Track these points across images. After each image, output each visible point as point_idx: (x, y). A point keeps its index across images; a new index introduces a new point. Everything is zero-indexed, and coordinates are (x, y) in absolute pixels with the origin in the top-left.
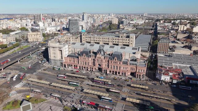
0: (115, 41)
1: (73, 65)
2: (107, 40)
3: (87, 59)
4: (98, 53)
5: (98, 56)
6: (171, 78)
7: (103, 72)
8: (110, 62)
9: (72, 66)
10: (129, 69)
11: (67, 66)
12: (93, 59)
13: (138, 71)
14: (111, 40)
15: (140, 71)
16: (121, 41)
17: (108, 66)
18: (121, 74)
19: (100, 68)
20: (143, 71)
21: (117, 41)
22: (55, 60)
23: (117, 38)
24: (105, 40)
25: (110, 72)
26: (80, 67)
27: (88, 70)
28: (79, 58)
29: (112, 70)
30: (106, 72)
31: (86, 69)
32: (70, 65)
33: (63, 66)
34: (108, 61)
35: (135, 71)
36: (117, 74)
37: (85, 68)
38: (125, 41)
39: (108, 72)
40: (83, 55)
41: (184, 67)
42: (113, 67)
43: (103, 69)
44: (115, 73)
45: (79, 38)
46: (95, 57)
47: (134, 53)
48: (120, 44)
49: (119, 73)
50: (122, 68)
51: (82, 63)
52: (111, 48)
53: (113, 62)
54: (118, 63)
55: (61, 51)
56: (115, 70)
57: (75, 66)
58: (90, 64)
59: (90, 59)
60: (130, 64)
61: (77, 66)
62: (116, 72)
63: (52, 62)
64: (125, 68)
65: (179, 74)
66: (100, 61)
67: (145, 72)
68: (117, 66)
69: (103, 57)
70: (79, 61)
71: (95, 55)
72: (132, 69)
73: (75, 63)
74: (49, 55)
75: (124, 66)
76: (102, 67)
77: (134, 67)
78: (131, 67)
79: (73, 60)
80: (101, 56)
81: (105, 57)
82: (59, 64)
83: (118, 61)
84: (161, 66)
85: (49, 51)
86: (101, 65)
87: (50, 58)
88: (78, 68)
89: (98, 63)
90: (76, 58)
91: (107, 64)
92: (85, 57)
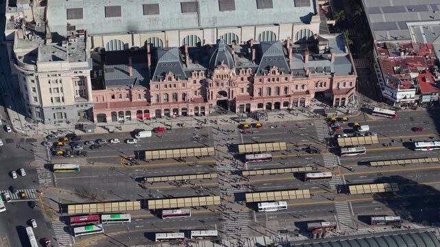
1: (133, 111)
3: (180, 85)
4: (219, 63)
5: (217, 72)
6: (418, 93)
7: (238, 110)
8: (256, 79)
9: (128, 113)
10: (311, 86)
11: (109, 118)
12: (198, 81)
13: (334, 87)
15: (341, 86)
17: (251, 90)
18: (291, 106)
19: (225, 101)
20: (348, 84)
22: (59, 108)
25: (260, 106)
26: (158, 111)
27: (189, 113)
28: (152, 86)
29: (266, 100)
30: (248, 110)
31: (180, 113)
32: (121, 113)
33: (95, 119)
34: (251, 79)
35: (328, 87)
36: (282, 107)
37: (176, 110)
39: (253, 109)
42: (265, 91)
43: (238, 105)
44: (273, 108)
47: (307, 20)
49: (286, 104)
50: (292, 89)
51: (163, 97)
53: (266, 79)
54: (282, 79)
56: (274, 98)
57: (139, 112)
59: (190, 83)
60: (313, 72)
61: (147, 111)
62: (277, 104)
63: (48, 114)
64: (299, 87)
66: (225, 84)
67: (354, 85)
68: (278, 89)
69: (234, 72)
70: (152, 93)
71: (206, 69)
72: (319, 84)
73: (133, 101)
74: (32, 95)
75: (296, 82)
76: (231, 99)
77: (325, 78)
78: (316, 80)
79: (124, 92)
80: (226, 71)
81: (238, 71)
82: (74, 116)
83: (281, 73)
84: (385, 47)
85: (31, 86)
86: (227, 92)
87: (38, 104)
88: (152, 115)
89: (219, 90)
90: (136, 87)
91: (245, 85)
92: (174, 80)
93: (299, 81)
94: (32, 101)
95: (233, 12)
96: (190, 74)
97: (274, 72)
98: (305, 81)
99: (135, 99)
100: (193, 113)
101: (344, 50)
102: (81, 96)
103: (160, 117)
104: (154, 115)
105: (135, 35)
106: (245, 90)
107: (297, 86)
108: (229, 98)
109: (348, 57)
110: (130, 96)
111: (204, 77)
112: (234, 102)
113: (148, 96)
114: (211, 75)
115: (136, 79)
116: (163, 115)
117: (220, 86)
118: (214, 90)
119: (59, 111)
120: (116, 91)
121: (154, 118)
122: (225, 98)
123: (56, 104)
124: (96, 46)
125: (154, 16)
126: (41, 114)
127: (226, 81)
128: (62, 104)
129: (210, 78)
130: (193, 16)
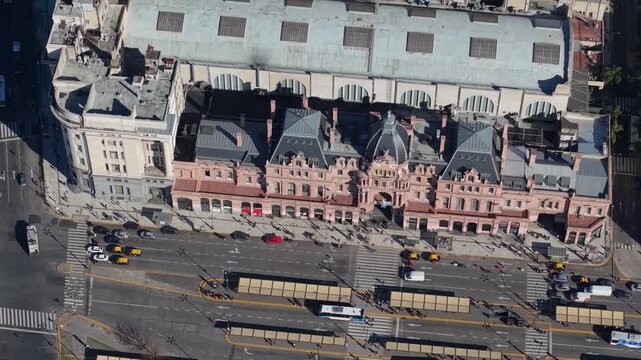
1: (237, 203)
3: (316, 175)
4: (382, 154)
7: (406, 225)
8: (442, 184)
9: (228, 203)
10: (534, 203)
11: (197, 206)
12: (345, 171)
13: (572, 211)
15: (584, 212)
17: (432, 196)
18: (495, 231)
19: (388, 208)
20: (595, 210)
22: (118, 180)
25: (443, 223)
26: (276, 208)
27: (327, 218)
28: (270, 169)
29: (454, 218)
30: (423, 227)
31: (312, 216)
32: (216, 201)
33: (175, 204)
34: (433, 182)
35: (561, 209)
36: (479, 230)
37: (305, 210)
39: (433, 226)
40: (294, 161)
42: (455, 203)
43: (407, 218)
44: (465, 229)
46: (363, 166)
49: (487, 227)
50: (501, 204)
51: (287, 187)
53: (457, 187)
54: (485, 190)
57: (245, 205)
59: (332, 173)
61: (258, 206)
62: (472, 225)
63: (101, 185)
64: (513, 204)
66: (388, 185)
67: (605, 212)
68: (477, 203)
69: (406, 168)
70: (269, 180)
71: (360, 156)
72: (547, 203)
73: (238, 184)
74: (77, 155)
75: (508, 197)
76: (397, 206)
77: (558, 198)
78: (543, 197)
79: (226, 170)
80: (392, 166)
81: (412, 168)
82: (142, 196)
83: (483, 182)
85: (75, 142)
86: (392, 195)
87: (85, 168)
88: (267, 211)
89: (378, 191)
90: (244, 166)
91: (424, 189)
92: (305, 166)
93: (514, 196)
94: (77, 163)
95: (427, 55)
96: (333, 160)
97: (472, 179)
98: (523, 197)
99: (242, 182)
100: (333, 219)
101: (600, 149)
102: (156, 165)
103: (280, 216)
104: (270, 212)
105: (261, 73)
106: (423, 195)
107: (509, 201)
108: (394, 204)
109: (605, 162)
110: (234, 176)
111: (356, 168)
112: (401, 211)
113: (263, 181)
114: (367, 168)
115: (246, 152)
116: (284, 213)
117: (381, 187)
118: (370, 192)
119: (118, 184)
120: (211, 166)
121: (269, 216)
122: (389, 203)
123: (113, 174)
125: (297, 45)
126: (91, 183)
127: (390, 180)
128: (123, 175)
129: (365, 171)
130: (361, 53)
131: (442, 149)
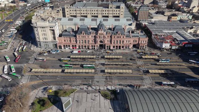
0: (104, 12)
1: (71, 46)
2: (96, 12)
3: (87, 37)
4: (100, 29)
5: (100, 32)
6: (170, 45)
7: (106, 48)
8: (113, 37)
9: (69, 46)
10: (132, 42)
11: (63, 48)
12: (93, 36)
13: (140, 42)
14: (100, 12)
15: (142, 42)
16: (111, 12)
17: (111, 41)
18: (124, 48)
19: (102, 45)
20: (145, 41)
21: (107, 12)
22: (46, 42)
23: (107, 9)
24: (93, 12)
25: (114, 47)
26: (79, 46)
28: (78, 37)
29: (116, 45)
30: (110, 48)
31: (87, 48)
32: (67, 46)
33: (58, 47)
34: (111, 37)
35: (137, 43)
36: (121, 48)
37: (85, 46)
38: (115, 12)
39: (112, 48)
40: (82, 33)
41: (173, 33)
42: (116, 42)
43: (106, 46)
44: (118, 48)
45: (61, 12)
46: (97, 33)
47: (131, 25)
48: (110, 15)
49: (123, 47)
50: (125, 42)
51: (82, 42)
52: (105, 22)
53: (116, 37)
54: (122, 37)
55: (53, 30)
56: (119, 45)
57: (73, 46)
58: (91, 42)
59: (90, 36)
60: (133, 37)
61: (75, 46)
62: (120, 47)
63: (42, 44)
64: (128, 42)
65: (174, 41)
66: (102, 37)
67: (147, 42)
68: (120, 41)
69: (105, 33)
70: (78, 40)
72: (134, 41)
73: (71, 43)
74: (37, 36)
75: (126, 39)
76: (104, 44)
77: (137, 39)
78: (134, 39)
79: (69, 39)
80: (103, 32)
81: (107, 33)
82: (51, 46)
83: (121, 35)
84: (156, 35)
85: (36, 32)
86: (103, 41)
87: (39, 40)
88: (77, 47)
89: (100, 40)
90: (72, 37)
91: (109, 39)
92: (85, 35)
93: (128, 39)
94: (37, 40)
96: (90, 33)
97: (119, 34)
98: (130, 40)
100: (91, 48)
101: (143, 33)
102: (54, 39)
103: (80, 49)
104: (78, 48)
105: (76, 26)
106: (109, 41)
107: (127, 41)
109: (144, 35)
110: (70, 41)
111: (95, 35)
112: (105, 45)
113: (76, 41)
115: (73, 35)
116: (81, 48)
117: (100, 38)
118: (98, 40)
119: (46, 43)
120: (66, 39)
121: (78, 49)
123: (45, 41)
124: (64, 29)
125: (83, 21)
126: (40, 44)
127: (102, 36)
128: (47, 41)
129: (97, 35)
130: (95, 22)
131: (112, 30)
